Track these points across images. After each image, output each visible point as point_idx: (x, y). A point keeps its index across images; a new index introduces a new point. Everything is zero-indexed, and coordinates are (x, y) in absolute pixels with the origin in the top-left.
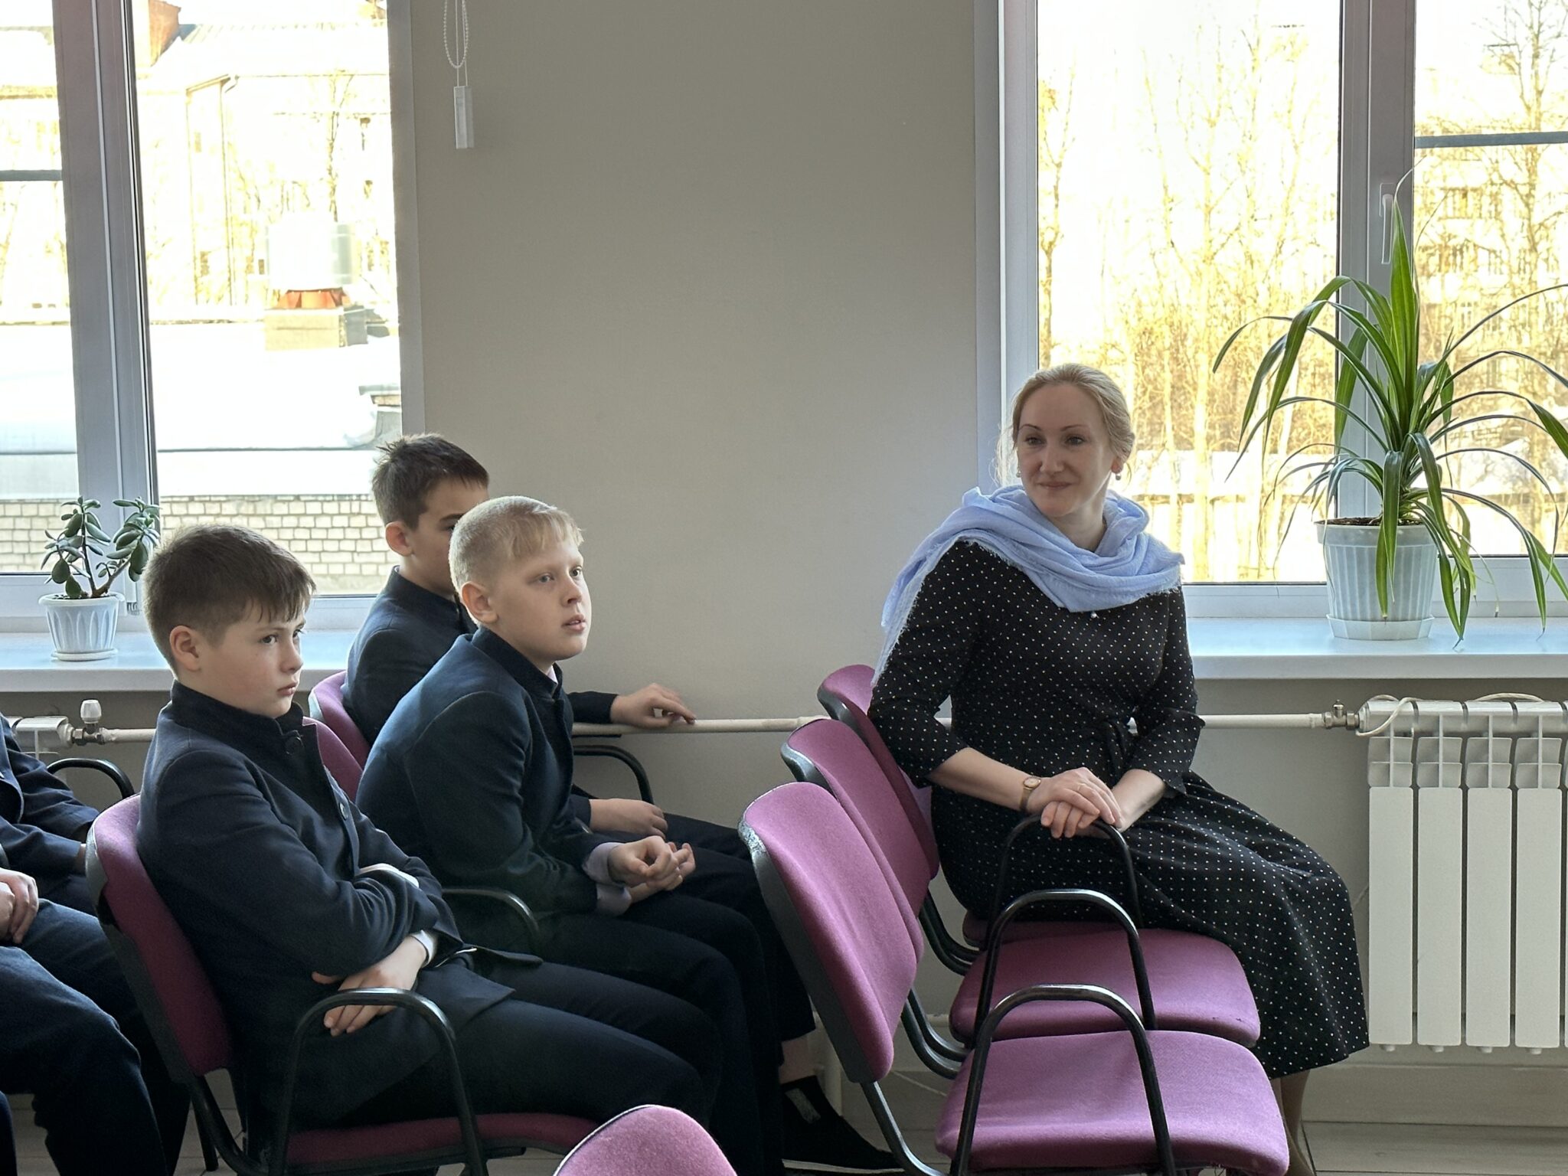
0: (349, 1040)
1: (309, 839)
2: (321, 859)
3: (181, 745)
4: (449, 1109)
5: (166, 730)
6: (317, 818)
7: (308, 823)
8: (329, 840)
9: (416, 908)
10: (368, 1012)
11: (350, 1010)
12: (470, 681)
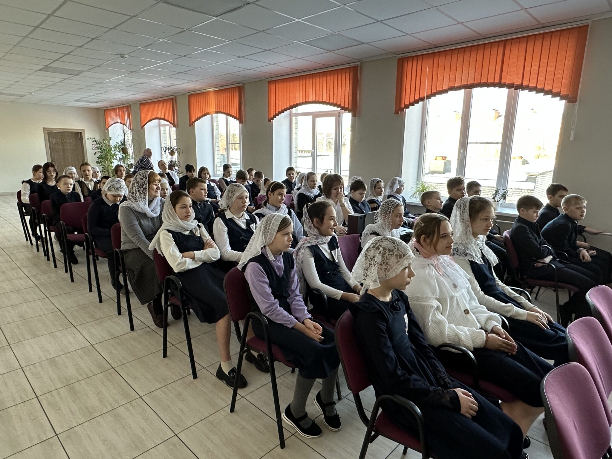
0: (538, 268)
1: (536, 239)
2: (537, 242)
3: (519, 224)
4: (553, 281)
5: (516, 222)
6: (537, 238)
7: (536, 237)
8: (539, 241)
9: (551, 252)
10: (541, 265)
11: (539, 264)
12: (562, 221)
